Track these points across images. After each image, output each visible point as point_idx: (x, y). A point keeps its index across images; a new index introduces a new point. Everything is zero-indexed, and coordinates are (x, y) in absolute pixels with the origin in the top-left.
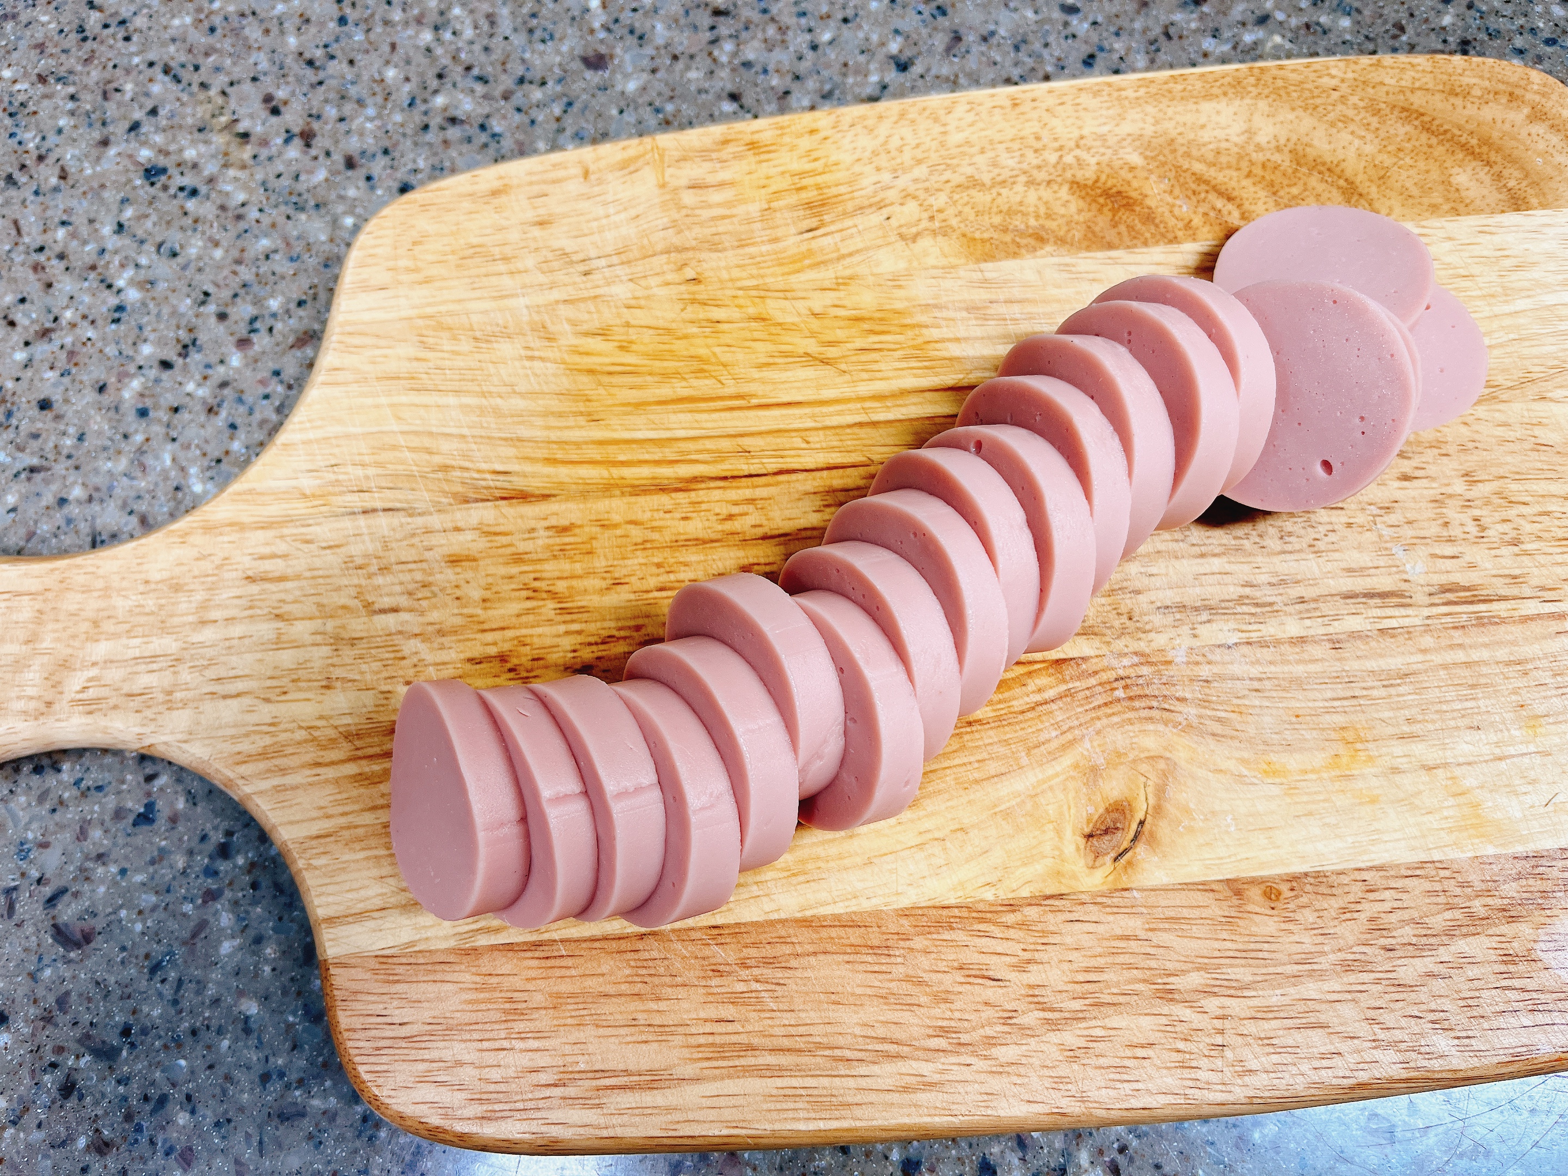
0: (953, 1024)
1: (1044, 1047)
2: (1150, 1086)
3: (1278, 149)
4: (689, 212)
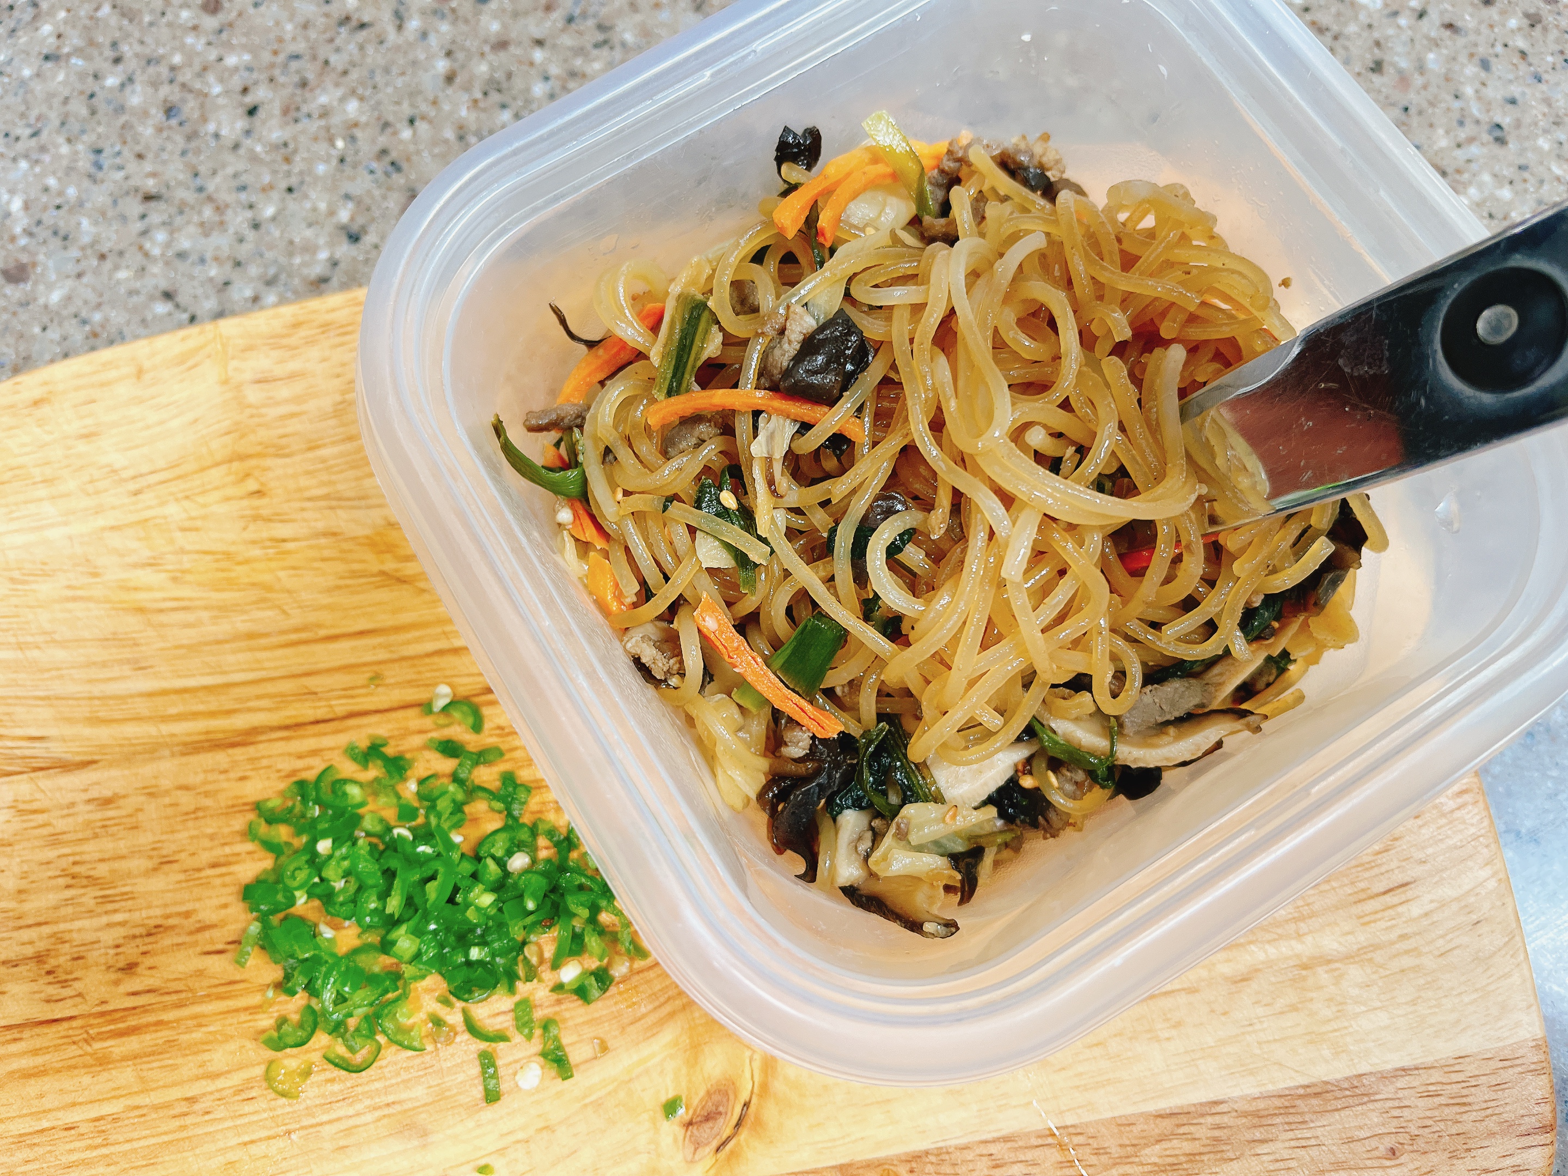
4: (254, 411)
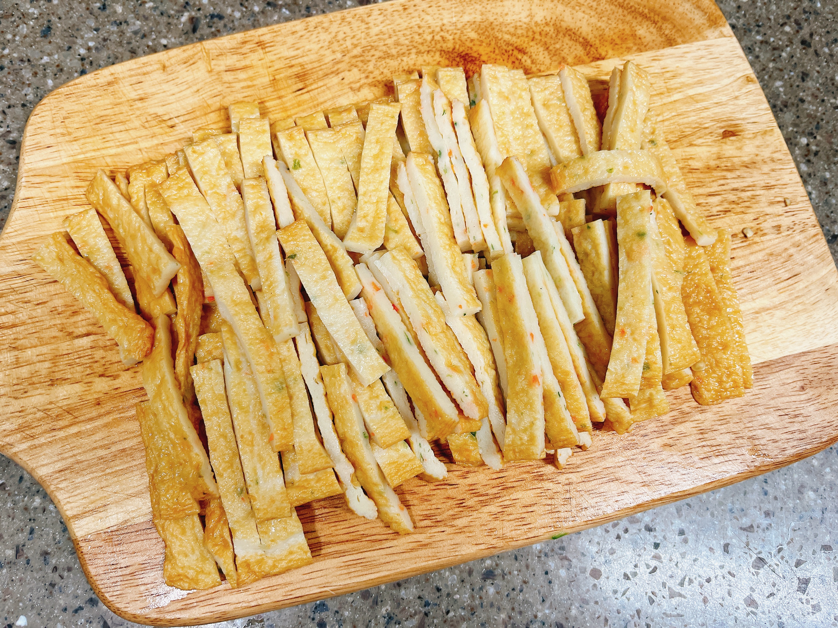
0: (432, 512)
1: (480, 515)
2: (537, 525)
3: (547, 24)
4: (228, 85)
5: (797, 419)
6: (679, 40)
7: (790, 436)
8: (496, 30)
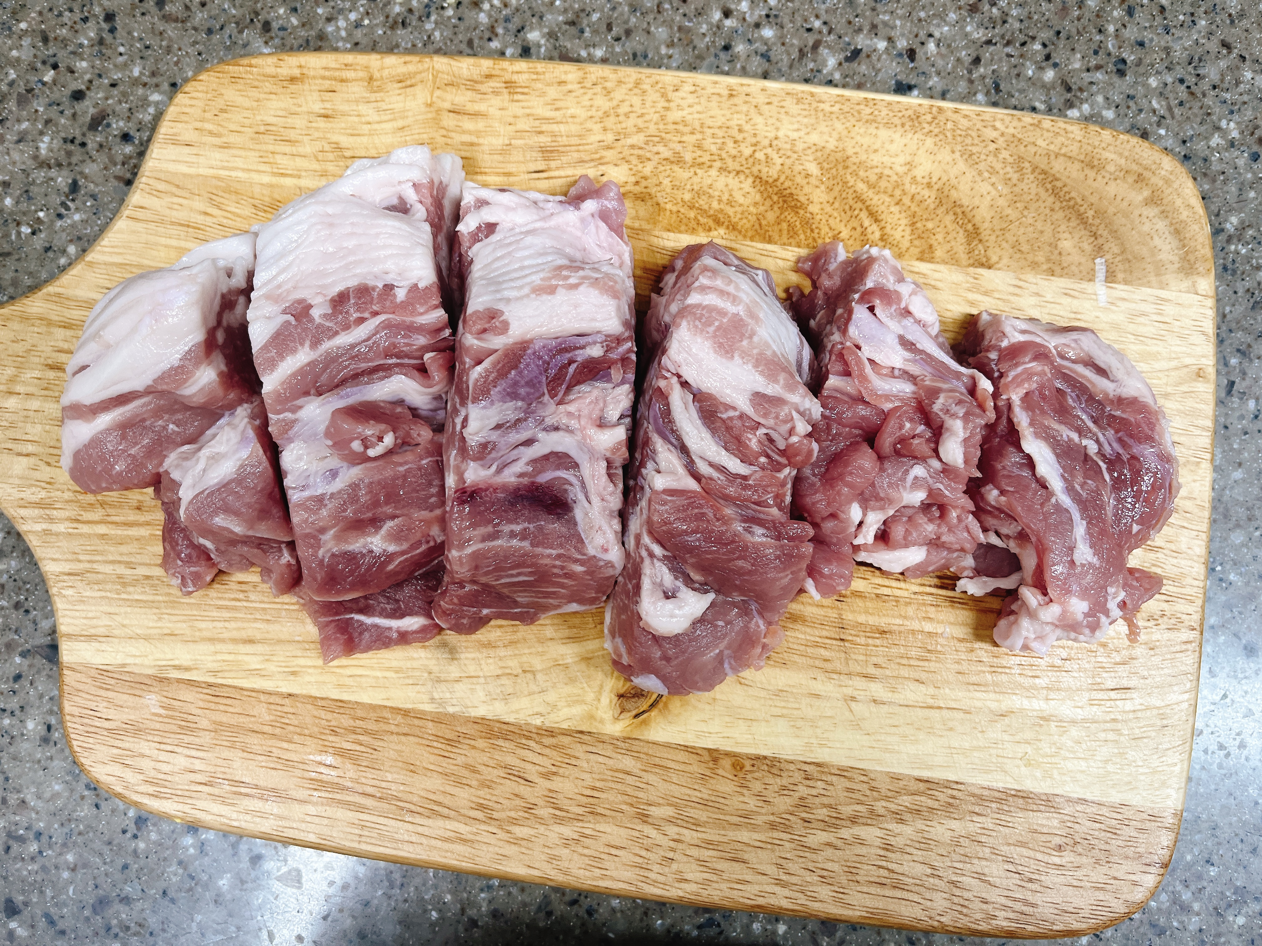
4: (445, 133)
5: (1029, 885)
6: (1120, 276)
7: (1010, 904)
8: (850, 171)
